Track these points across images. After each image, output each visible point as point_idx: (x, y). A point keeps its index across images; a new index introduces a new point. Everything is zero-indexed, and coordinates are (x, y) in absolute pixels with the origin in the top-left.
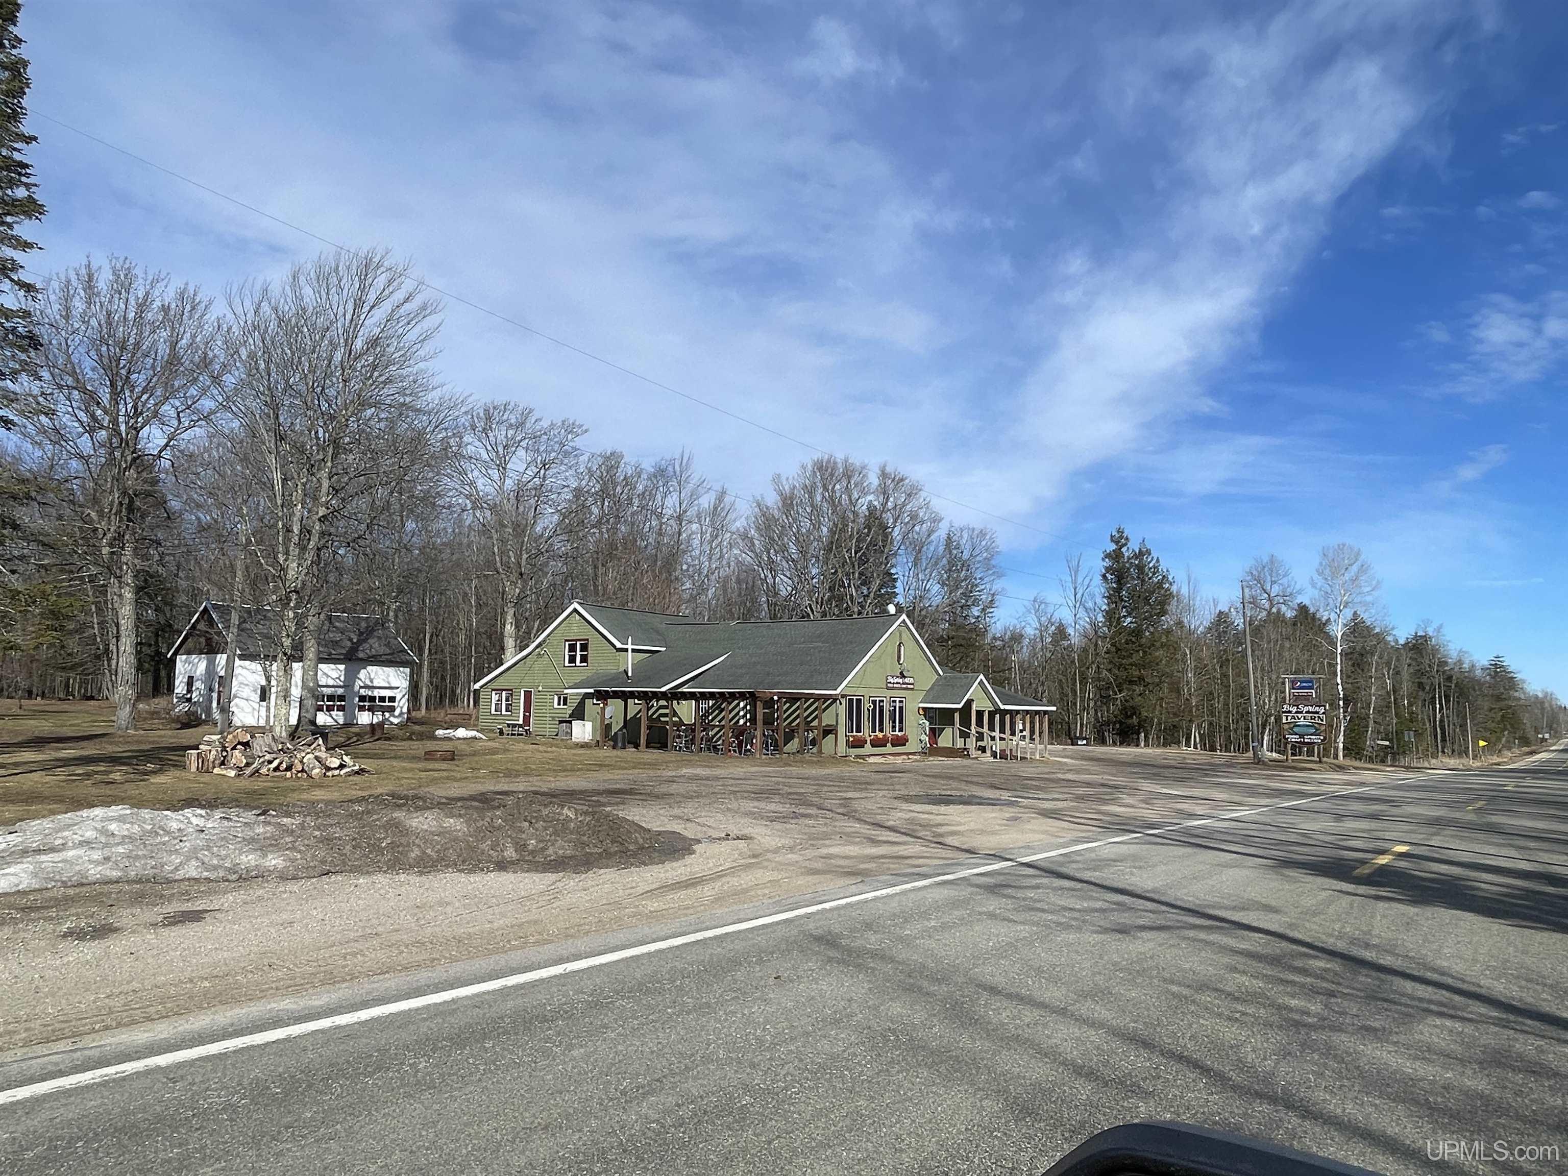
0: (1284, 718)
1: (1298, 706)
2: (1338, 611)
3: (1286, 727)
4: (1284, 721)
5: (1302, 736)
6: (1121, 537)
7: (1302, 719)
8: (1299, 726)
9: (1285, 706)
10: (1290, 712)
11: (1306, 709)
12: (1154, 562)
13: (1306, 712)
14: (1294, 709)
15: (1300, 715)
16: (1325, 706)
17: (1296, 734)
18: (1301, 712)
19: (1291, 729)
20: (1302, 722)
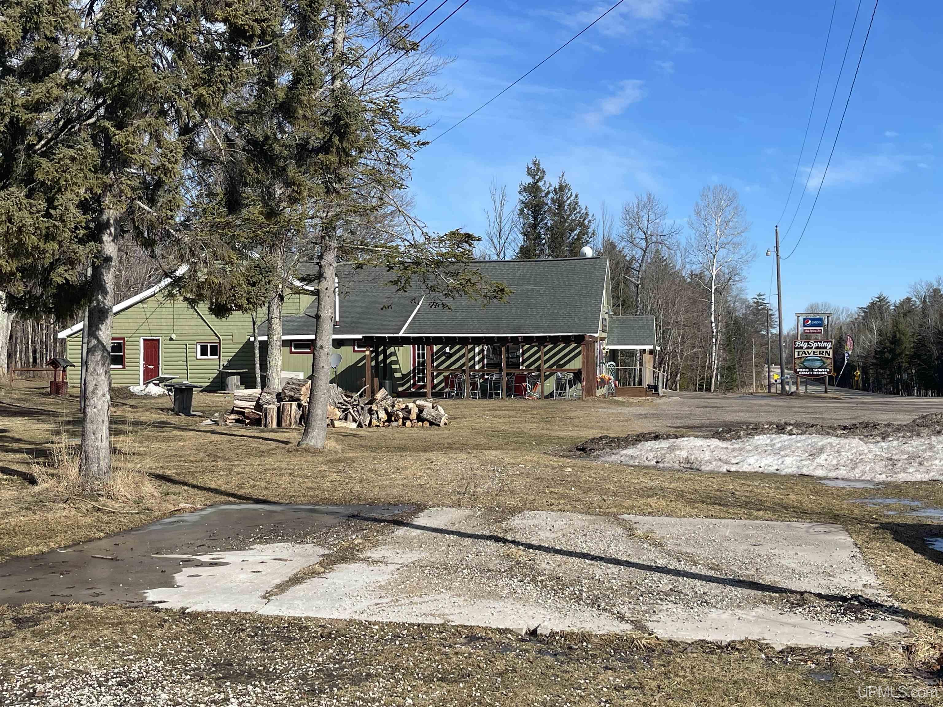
0: (796, 353)
1: (808, 342)
2: (713, 251)
3: (797, 361)
4: (796, 356)
5: (811, 369)
6: (538, 169)
7: (812, 354)
8: (809, 360)
9: (797, 343)
10: (801, 348)
11: (815, 345)
12: (572, 198)
13: (816, 348)
14: (805, 346)
15: (810, 351)
16: (831, 342)
17: (806, 368)
18: (811, 348)
19: (802, 363)
20: (812, 356)
